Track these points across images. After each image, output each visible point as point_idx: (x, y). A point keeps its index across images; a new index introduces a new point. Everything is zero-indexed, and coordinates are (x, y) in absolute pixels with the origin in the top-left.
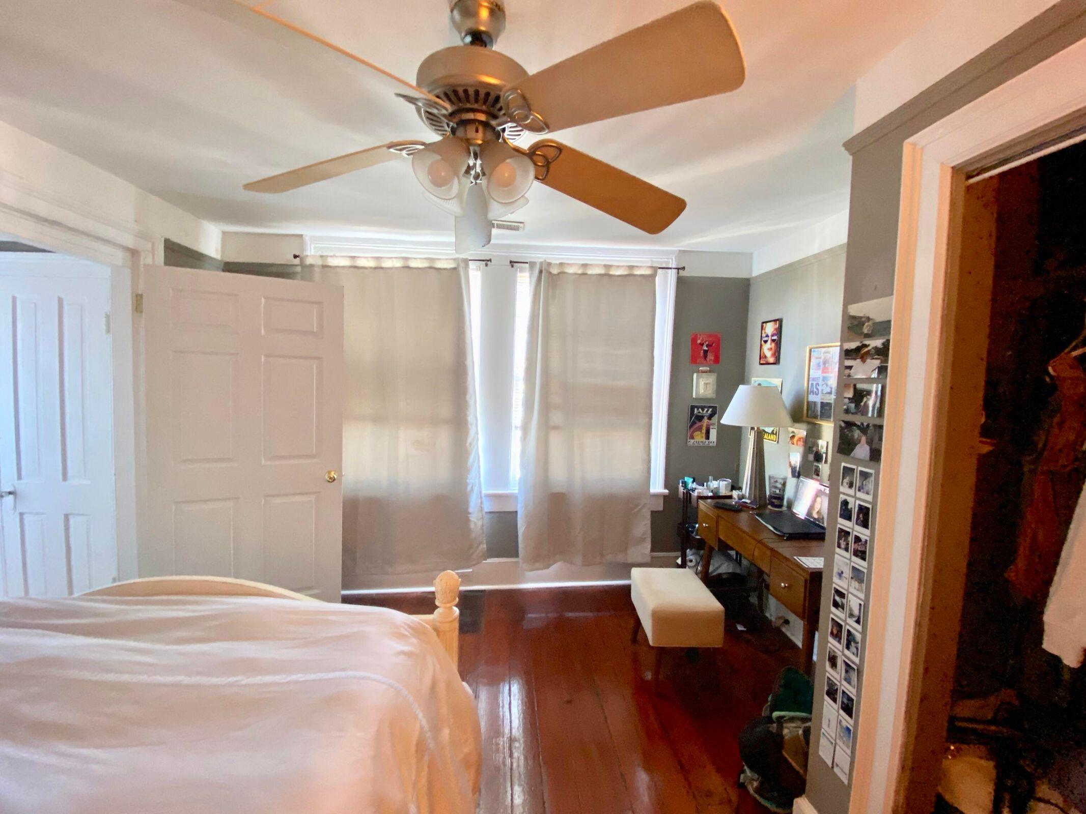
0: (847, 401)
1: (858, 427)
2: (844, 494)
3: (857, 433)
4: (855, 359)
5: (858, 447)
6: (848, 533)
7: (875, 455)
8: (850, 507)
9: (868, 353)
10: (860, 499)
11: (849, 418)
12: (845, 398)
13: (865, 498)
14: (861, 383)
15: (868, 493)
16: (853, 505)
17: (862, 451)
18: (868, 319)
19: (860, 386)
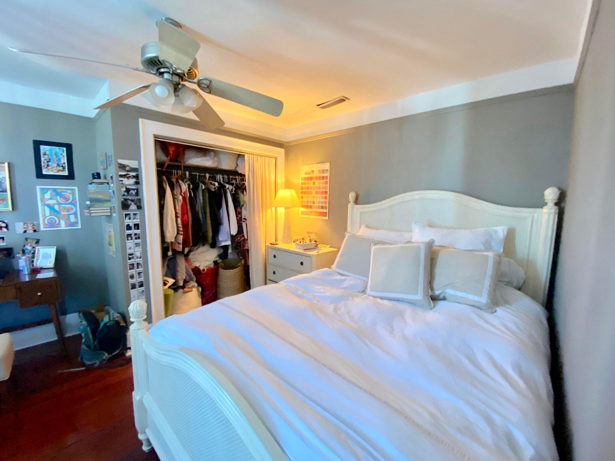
0: (123, 192)
1: (130, 200)
2: (127, 222)
3: (129, 202)
4: (124, 178)
5: (131, 206)
6: (131, 234)
7: (139, 207)
8: (130, 226)
9: (130, 177)
10: (134, 222)
11: (125, 197)
12: (122, 191)
13: (137, 221)
14: (128, 186)
15: (137, 219)
16: (131, 225)
17: (133, 207)
18: (128, 166)
19: (128, 187)
